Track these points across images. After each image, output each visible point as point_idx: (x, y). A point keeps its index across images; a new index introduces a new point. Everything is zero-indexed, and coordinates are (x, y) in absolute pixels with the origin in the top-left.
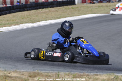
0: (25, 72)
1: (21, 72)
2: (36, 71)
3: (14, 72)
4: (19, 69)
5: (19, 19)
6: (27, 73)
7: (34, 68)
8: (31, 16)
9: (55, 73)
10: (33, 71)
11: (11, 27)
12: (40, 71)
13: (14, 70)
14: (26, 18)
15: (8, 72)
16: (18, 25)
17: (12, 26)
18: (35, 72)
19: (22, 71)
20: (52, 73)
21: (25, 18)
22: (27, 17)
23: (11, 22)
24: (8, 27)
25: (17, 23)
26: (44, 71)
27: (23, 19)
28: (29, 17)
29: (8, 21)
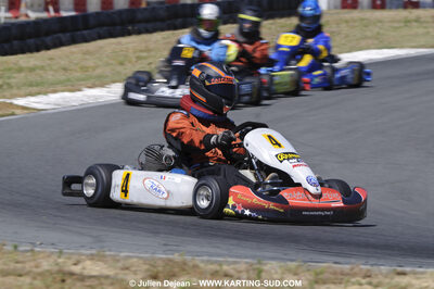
0: (135, 260)
1: (118, 261)
2: (176, 257)
3: (92, 257)
4: (110, 250)
5: (108, 64)
6: (141, 262)
7: (165, 245)
8: (153, 53)
9: (247, 263)
10: (164, 256)
11: (78, 94)
12: (188, 258)
13: (94, 252)
14: (134, 60)
15: (69, 258)
16: (102, 86)
17: (80, 90)
18: (170, 260)
19: (122, 254)
20: (235, 263)
21: (130, 62)
22: (139, 58)
23: (79, 74)
24: (67, 94)
25: (99, 77)
26: (205, 258)
27: (122, 64)
28: (145, 58)
29: (65, 69)
